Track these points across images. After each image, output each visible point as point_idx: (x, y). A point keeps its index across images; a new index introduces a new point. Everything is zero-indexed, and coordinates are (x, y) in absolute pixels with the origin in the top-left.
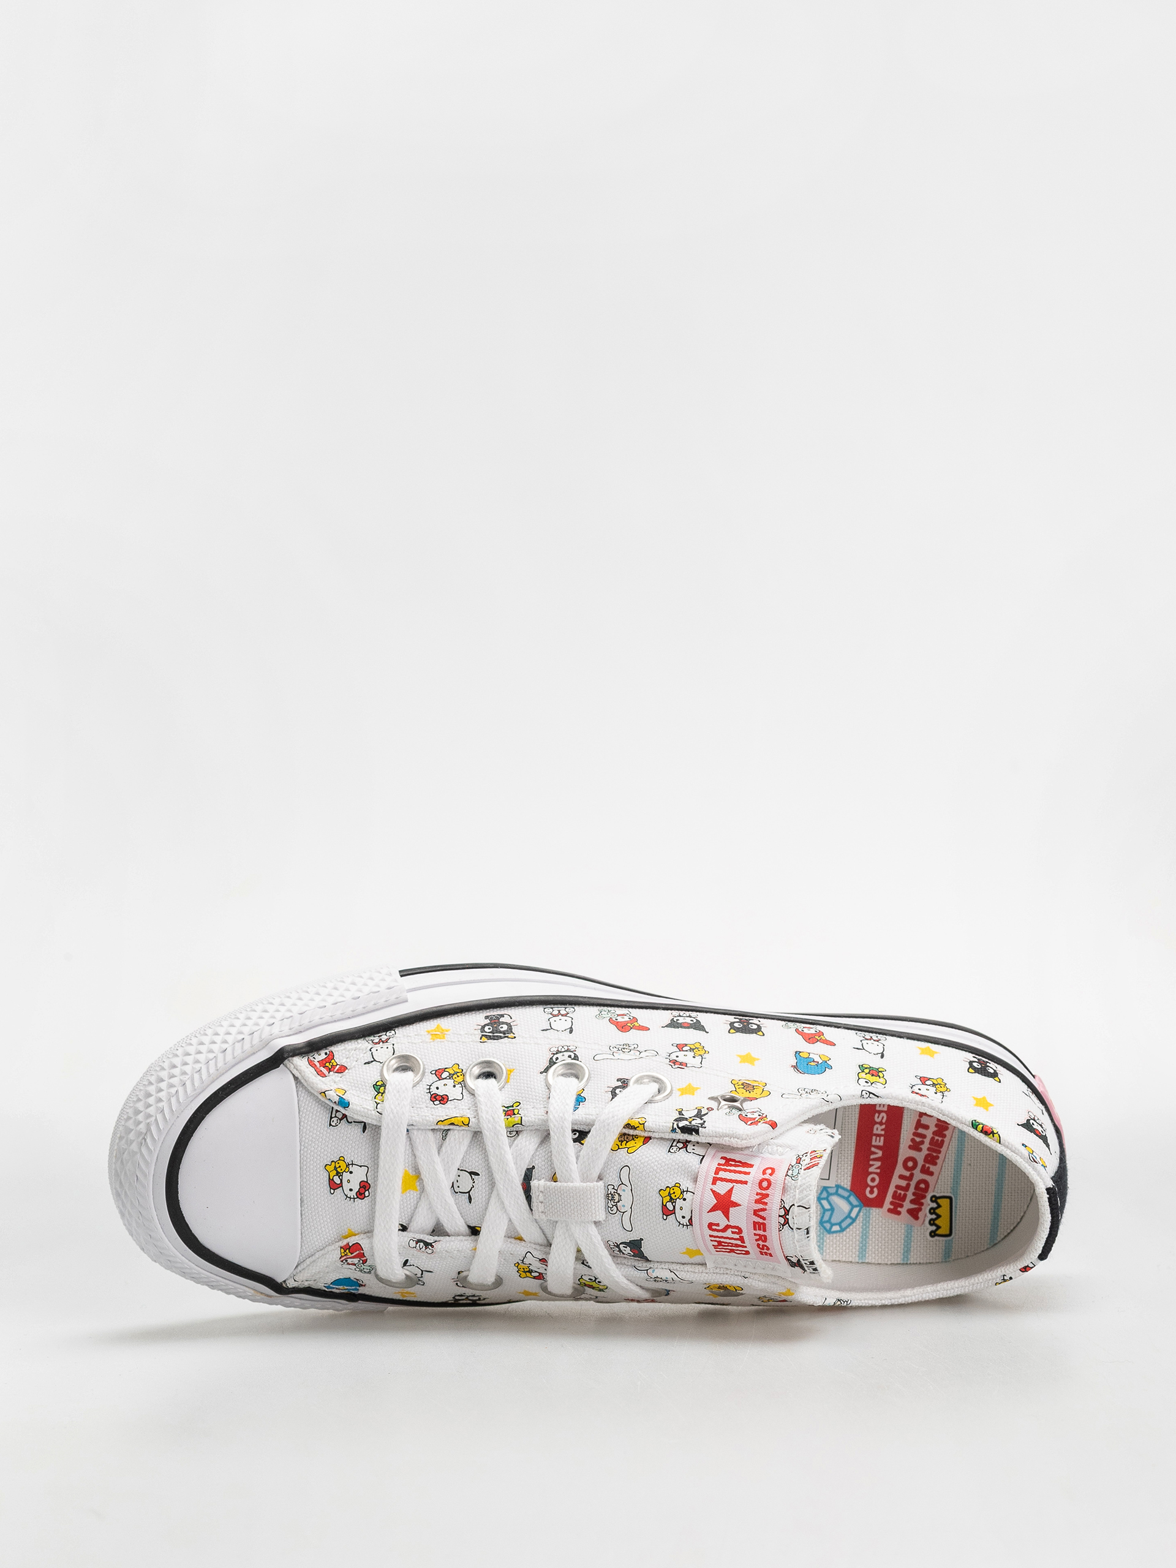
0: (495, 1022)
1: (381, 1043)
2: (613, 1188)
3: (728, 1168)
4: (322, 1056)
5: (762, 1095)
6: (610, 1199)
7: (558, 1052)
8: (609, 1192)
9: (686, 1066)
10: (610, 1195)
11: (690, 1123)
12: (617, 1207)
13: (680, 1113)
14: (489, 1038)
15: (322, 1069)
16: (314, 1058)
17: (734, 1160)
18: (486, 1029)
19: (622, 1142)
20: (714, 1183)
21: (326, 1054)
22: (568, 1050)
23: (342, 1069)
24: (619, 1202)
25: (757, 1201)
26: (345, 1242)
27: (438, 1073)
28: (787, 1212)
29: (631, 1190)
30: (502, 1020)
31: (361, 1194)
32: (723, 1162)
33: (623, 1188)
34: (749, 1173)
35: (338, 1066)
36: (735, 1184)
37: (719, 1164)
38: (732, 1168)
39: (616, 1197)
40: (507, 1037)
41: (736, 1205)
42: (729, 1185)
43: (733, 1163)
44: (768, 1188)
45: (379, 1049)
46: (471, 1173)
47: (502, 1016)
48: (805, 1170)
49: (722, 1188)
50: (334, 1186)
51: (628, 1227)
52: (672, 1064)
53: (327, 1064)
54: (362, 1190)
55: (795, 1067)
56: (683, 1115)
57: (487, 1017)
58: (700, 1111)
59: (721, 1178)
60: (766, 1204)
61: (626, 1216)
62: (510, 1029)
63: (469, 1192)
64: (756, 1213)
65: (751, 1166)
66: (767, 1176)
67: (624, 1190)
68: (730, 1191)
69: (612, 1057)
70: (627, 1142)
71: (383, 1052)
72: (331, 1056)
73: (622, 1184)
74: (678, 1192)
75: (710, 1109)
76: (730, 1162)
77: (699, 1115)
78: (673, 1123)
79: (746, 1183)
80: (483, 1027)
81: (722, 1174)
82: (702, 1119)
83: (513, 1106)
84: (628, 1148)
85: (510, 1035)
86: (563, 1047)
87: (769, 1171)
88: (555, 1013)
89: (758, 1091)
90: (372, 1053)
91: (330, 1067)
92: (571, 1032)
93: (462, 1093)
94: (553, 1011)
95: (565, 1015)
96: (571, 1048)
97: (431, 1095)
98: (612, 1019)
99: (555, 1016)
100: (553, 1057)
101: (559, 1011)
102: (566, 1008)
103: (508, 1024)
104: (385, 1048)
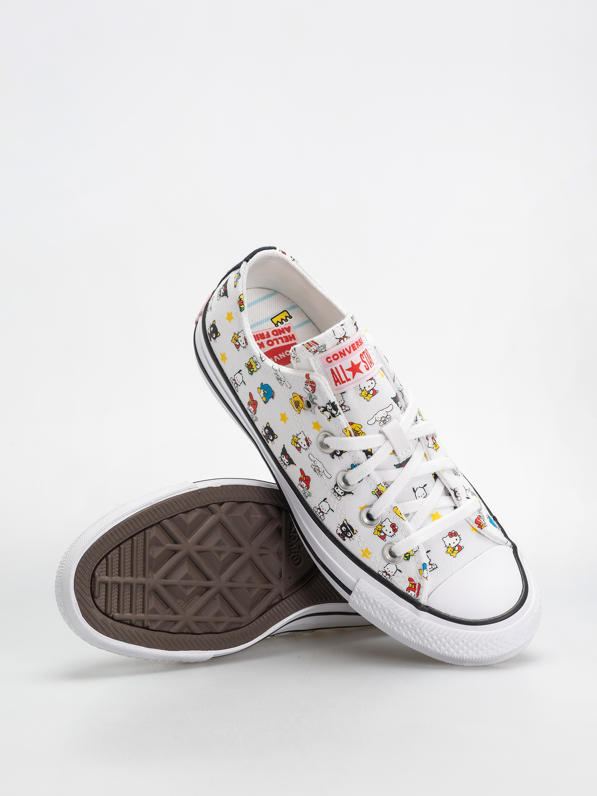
0: (344, 535)
1: (388, 573)
2: (380, 423)
3: (339, 379)
4: (412, 594)
5: (297, 395)
6: (385, 422)
7: (339, 495)
8: (383, 424)
9: (306, 438)
10: (384, 423)
11: (331, 410)
12: (387, 416)
13: (330, 418)
14: (353, 530)
15: (417, 588)
16: (415, 595)
17: (334, 379)
18: (349, 535)
19: (359, 434)
20: (350, 380)
21: (409, 592)
22: (335, 492)
23: (410, 580)
24: (384, 417)
25: (345, 355)
26: (479, 529)
27: (383, 538)
28: (340, 339)
29: (376, 414)
30: (341, 533)
31: (455, 534)
32: (338, 383)
33: (378, 419)
34: (336, 368)
35: (410, 582)
36: (344, 370)
37: (340, 384)
38: (338, 377)
39: (383, 419)
40: (347, 523)
41: (352, 363)
42: (346, 372)
43: (336, 378)
44: (336, 355)
45: (391, 572)
46: (415, 492)
47: (339, 534)
48: (318, 345)
49: (349, 374)
50: (460, 548)
51: (391, 407)
52: (310, 444)
53: (413, 587)
54: (453, 535)
55: (273, 397)
56: (330, 416)
57: (344, 540)
58: (323, 411)
59: (346, 378)
60: (343, 350)
61: (388, 410)
62: (344, 525)
63: (423, 488)
64: (350, 352)
65: (332, 370)
66: (332, 359)
67: (378, 417)
68: (348, 370)
69: (325, 471)
70: (358, 431)
71: (391, 568)
72: (409, 589)
73: (376, 420)
74: (364, 393)
75: (319, 408)
76: (336, 380)
77: (325, 409)
78: (337, 416)
79: (340, 366)
80: (349, 537)
81: (344, 379)
82: (326, 406)
83: (376, 494)
84: (360, 428)
85: (345, 522)
86: (335, 496)
87: (329, 360)
88: (321, 514)
89: (296, 399)
90: (395, 573)
91: (413, 585)
92: (326, 499)
93: (385, 521)
94: (321, 516)
95: (320, 509)
96: (333, 492)
97: (395, 532)
98: (307, 489)
99: (323, 513)
100: (342, 496)
101: (319, 513)
102: (316, 512)
103: (341, 528)
104: (389, 570)
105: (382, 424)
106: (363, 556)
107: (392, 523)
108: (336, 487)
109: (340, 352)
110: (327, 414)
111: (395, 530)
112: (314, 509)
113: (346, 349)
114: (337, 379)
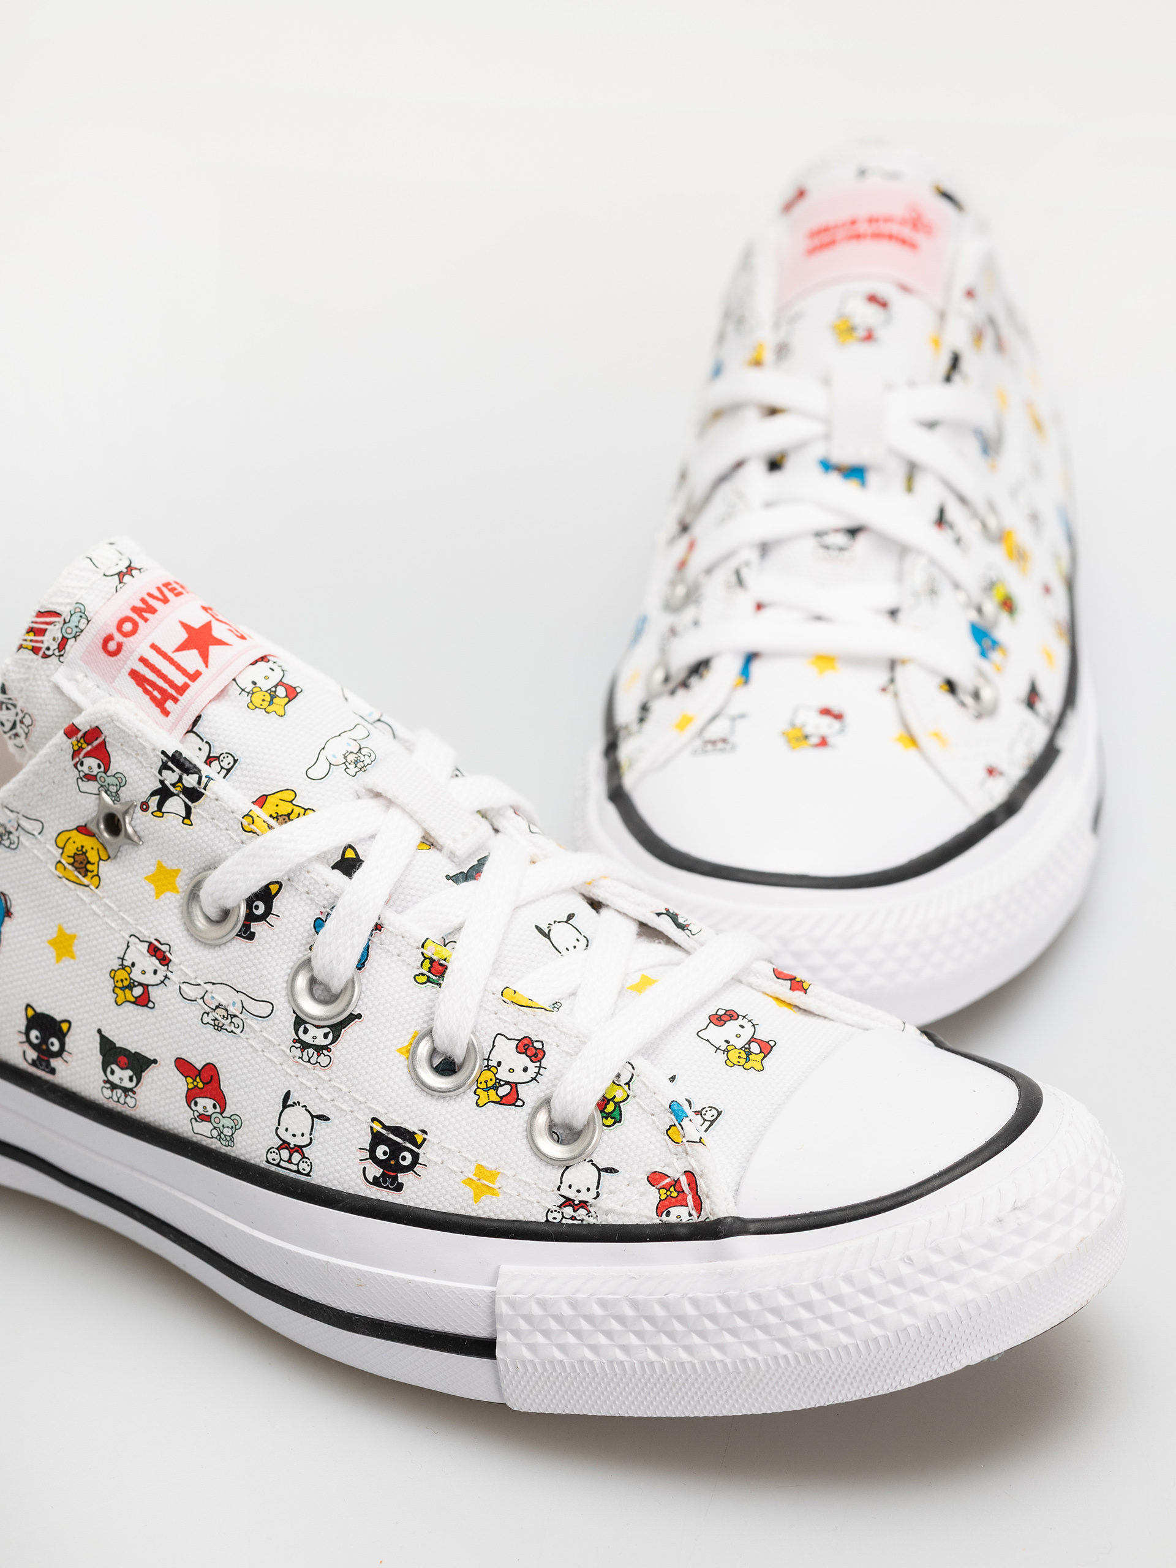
0: (391, 1172)
1: (577, 1202)
3: (165, 686)
7: (319, 1049)
9: (150, 944)
11: (180, 780)
13: (188, 810)
14: (409, 1136)
15: (686, 1188)
16: (690, 1215)
17: (153, 698)
18: (409, 1161)
20: (197, 675)
21: (668, 1214)
22: (305, 1046)
23: (654, 1178)
25: (153, 611)
28: (121, 575)
30: (379, 1172)
32: (169, 705)
34: (143, 660)
35: (658, 1187)
36: (170, 654)
37: (176, 700)
38: (160, 682)
39: (351, 758)
40: (384, 1127)
42: (178, 657)
43: (156, 693)
44: (127, 619)
45: (584, 1190)
47: (376, 1182)
49: (191, 659)
52: (168, 954)
53: (675, 1194)
55: (9, 913)
57: (399, 1188)
58: (160, 805)
59: (184, 674)
60: (143, 600)
65: (134, 674)
66: (118, 637)
68: (182, 647)
71: (582, 1177)
72: (662, 1208)
73: (330, 764)
74: (257, 699)
75: (145, 807)
76: (159, 696)
77: (164, 793)
78: (205, 789)
79: (154, 647)
80: (410, 1168)
81: (179, 679)
83: (429, 980)
84: (291, 802)
85: (377, 1127)
86: (309, 1061)
87: (112, 646)
88: (296, 1157)
89: (71, 849)
90: (597, 1188)
91: (672, 1189)
92: (287, 1095)
93: (494, 1046)
94: (298, 1164)
95: (285, 1145)
96: (298, 1052)
97: (540, 1061)
98: (221, 1113)
99: (299, 1149)
100: (332, 1043)
101: (289, 1161)
102: (278, 1165)
103: (373, 1157)
104: (574, 1188)
105: (352, 770)
106: (477, 1197)
107: (519, 1041)
108: (302, 1029)
109: (134, 609)
110: (176, 804)
111: (535, 1055)
112: (268, 1161)
113: (150, 595)
114: (159, 693)
